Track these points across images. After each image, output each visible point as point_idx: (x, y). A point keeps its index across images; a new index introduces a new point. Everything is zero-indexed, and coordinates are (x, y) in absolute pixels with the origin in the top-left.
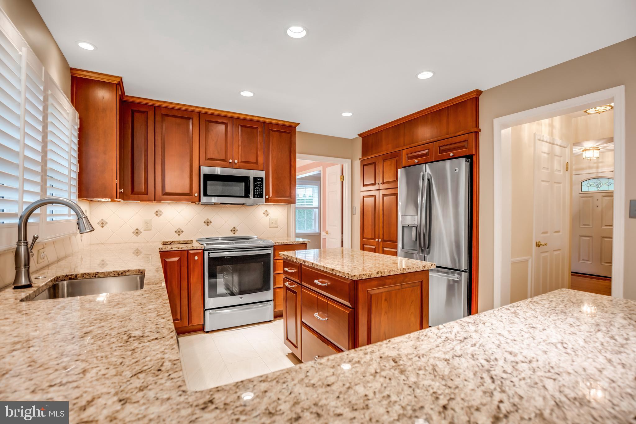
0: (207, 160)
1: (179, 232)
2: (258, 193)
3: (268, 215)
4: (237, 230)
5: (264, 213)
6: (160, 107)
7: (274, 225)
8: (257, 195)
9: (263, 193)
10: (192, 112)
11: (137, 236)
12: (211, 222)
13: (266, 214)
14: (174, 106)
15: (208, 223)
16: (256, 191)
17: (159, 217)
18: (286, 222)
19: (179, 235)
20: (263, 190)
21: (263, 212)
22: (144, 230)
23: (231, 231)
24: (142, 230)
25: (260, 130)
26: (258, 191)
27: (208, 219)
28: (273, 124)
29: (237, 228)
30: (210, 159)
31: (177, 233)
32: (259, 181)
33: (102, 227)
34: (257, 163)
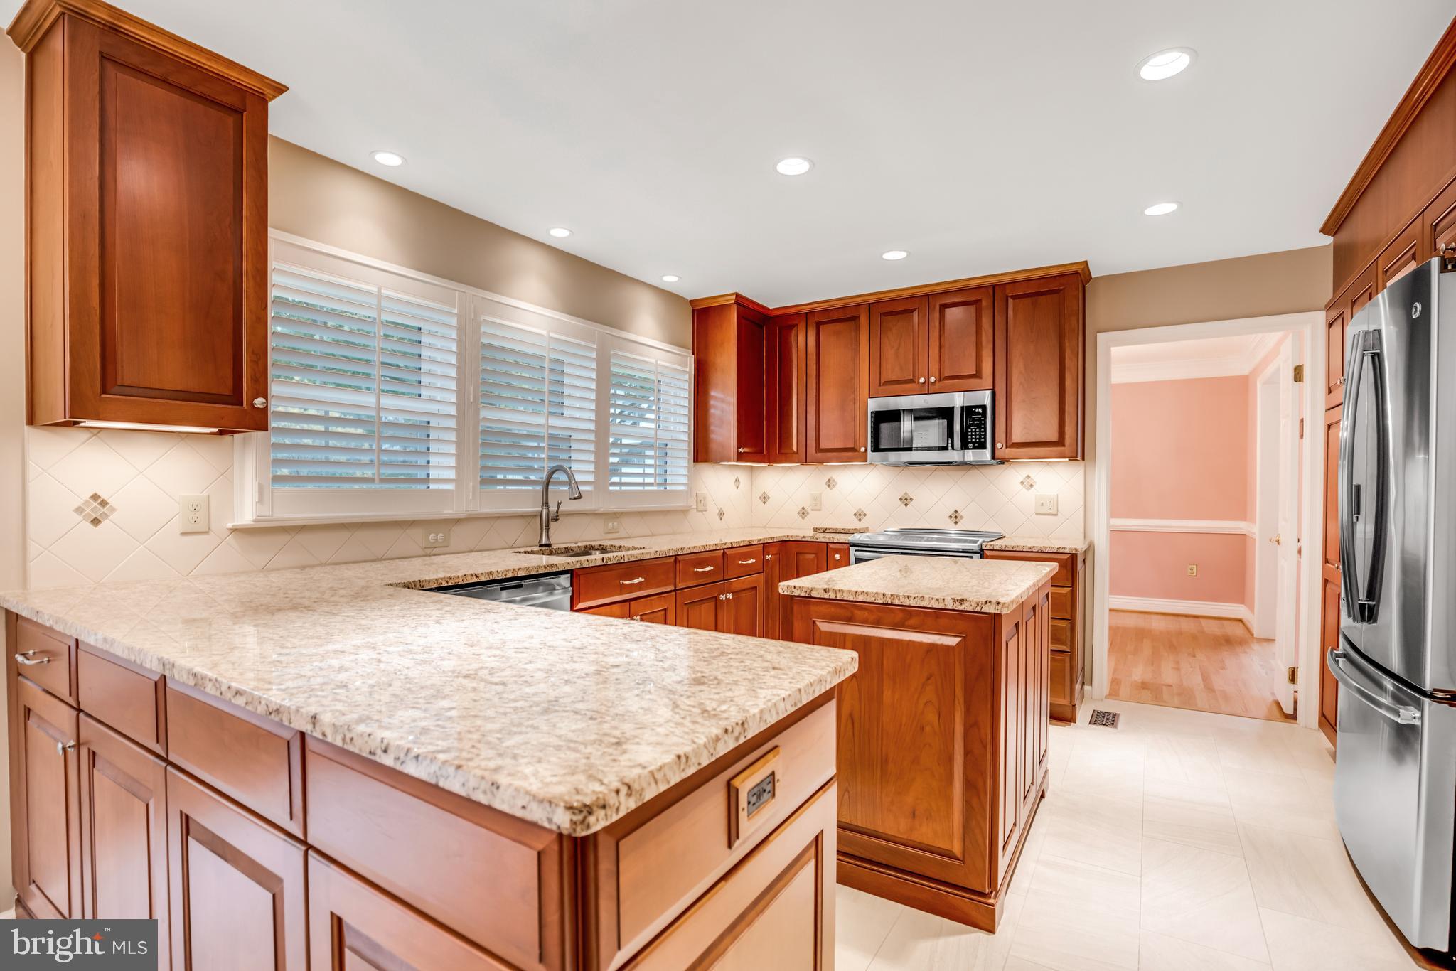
0: (883, 385)
1: (860, 515)
2: (973, 439)
3: (1032, 486)
4: (962, 517)
5: (1022, 483)
7: (1049, 510)
8: (973, 443)
9: (985, 438)
10: (858, 306)
11: (803, 518)
12: (911, 499)
13: (1028, 483)
14: (831, 305)
15: (906, 500)
16: (971, 435)
17: (831, 489)
18: (1082, 503)
19: (860, 520)
20: (986, 431)
21: (1022, 479)
22: (812, 510)
23: (951, 517)
24: (809, 510)
25: (984, 303)
26: (976, 435)
27: (906, 493)
28: (1013, 283)
29: (961, 513)
30: (887, 383)
31: (857, 518)
32: (978, 413)
33: (764, 503)
34: (978, 377)
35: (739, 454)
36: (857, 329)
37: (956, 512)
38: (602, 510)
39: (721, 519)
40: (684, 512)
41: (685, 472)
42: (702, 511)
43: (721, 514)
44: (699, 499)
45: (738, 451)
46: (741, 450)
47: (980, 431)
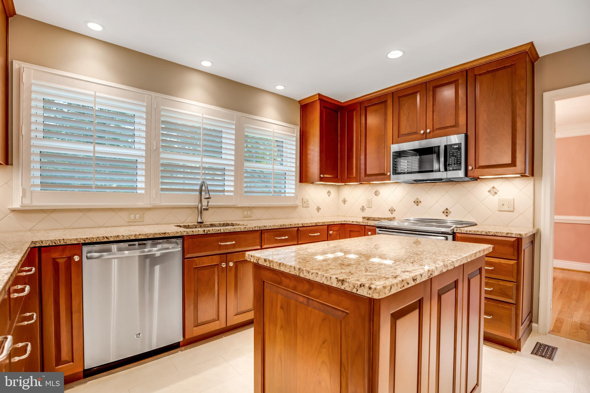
1: (392, 211)
3: (496, 193)
4: (450, 212)
5: (489, 191)
6: (363, 102)
7: (508, 208)
12: (420, 202)
13: (494, 192)
14: (373, 96)
15: (417, 203)
17: (377, 196)
21: (489, 189)
22: (367, 207)
23: (443, 212)
24: (366, 207)
25: (460, 82)
27: (417, 199)
29: (450, 210)
30: (402, 136)
31: (390, 212)
32: (456, 148)
33: (344, 204)
34: (456, 125)
35: (321, 178)
36: (386, 108)
37: (447, 209)
38: (239, 205)
39: (318, 212)
40: (295, 207)
41: (294, 187)
42: (306, 207)
43: (318, 209)
44: (304, 201)
45: (320, 176)
46: (322, 176)
47: (457, 160)
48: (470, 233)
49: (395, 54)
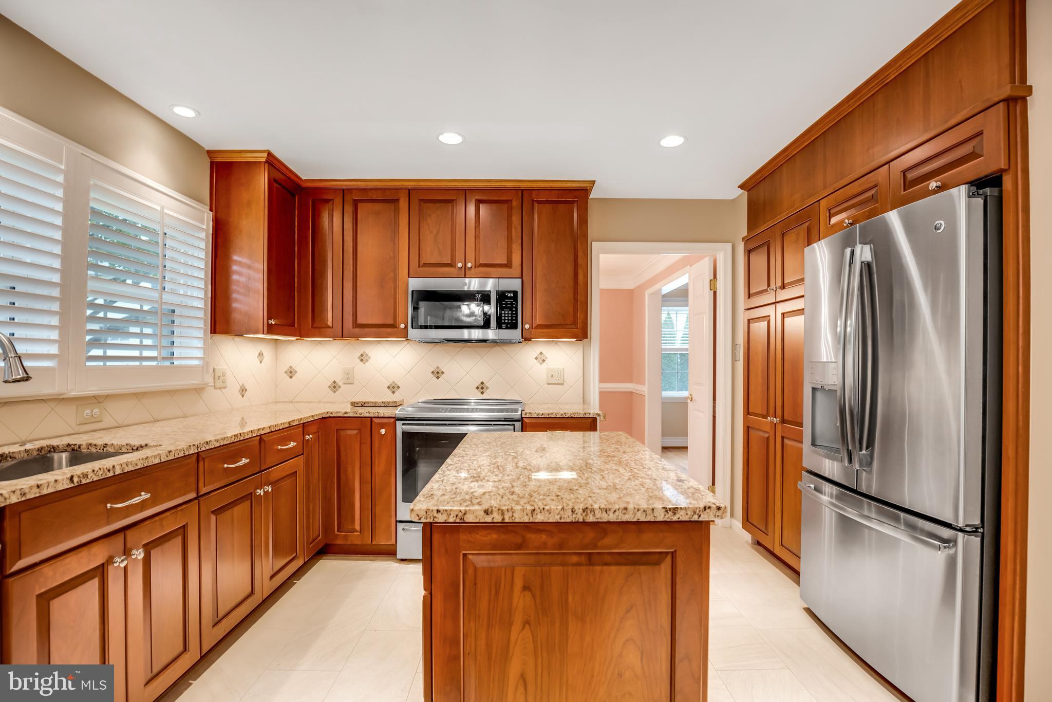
0: (423, 267)
1: (393, 388)
2: (508, 320)
3: (544, 361)
4: (487, 388)
5: (536, 358)
6: (350, 190)
7: (556, 380)
8: (507, 324)
9: (516, 320)
10: (397, 190)
11: (334, 392)
12: (443, 373)
13: (541, 359)
14: (370, 185)
15: (437, 374)
16: (505, 317)
17: (364, 363)
18: (582, 375)
19: (393, 392)
20: (516, 314)
21: (536, 355)
22: (344, 384)
23: (477, 388)
24: (340, 384)
25: (514, 204)
26: (508, 317)
27: (438, 367)
28: (539, 190)
29: (487, 384)
30: (425, 265)
31: (391, 390)
32: (510, 298)
33: (291, 377)
34: (508, 265)
35: (269, 326)
36: (397, 211)
37: (482, 383)
39: (243, 396)
40: (199, 390)
41: (200, 344)
42: (220, 388)
43: (243, 390)
44: (217, 375)
45: (268, 323)
46: (272, 322)
47: (512, 314)
48: (543, 416)
49: (451, 138)
